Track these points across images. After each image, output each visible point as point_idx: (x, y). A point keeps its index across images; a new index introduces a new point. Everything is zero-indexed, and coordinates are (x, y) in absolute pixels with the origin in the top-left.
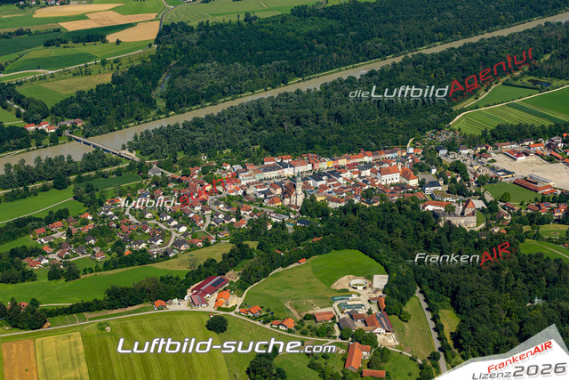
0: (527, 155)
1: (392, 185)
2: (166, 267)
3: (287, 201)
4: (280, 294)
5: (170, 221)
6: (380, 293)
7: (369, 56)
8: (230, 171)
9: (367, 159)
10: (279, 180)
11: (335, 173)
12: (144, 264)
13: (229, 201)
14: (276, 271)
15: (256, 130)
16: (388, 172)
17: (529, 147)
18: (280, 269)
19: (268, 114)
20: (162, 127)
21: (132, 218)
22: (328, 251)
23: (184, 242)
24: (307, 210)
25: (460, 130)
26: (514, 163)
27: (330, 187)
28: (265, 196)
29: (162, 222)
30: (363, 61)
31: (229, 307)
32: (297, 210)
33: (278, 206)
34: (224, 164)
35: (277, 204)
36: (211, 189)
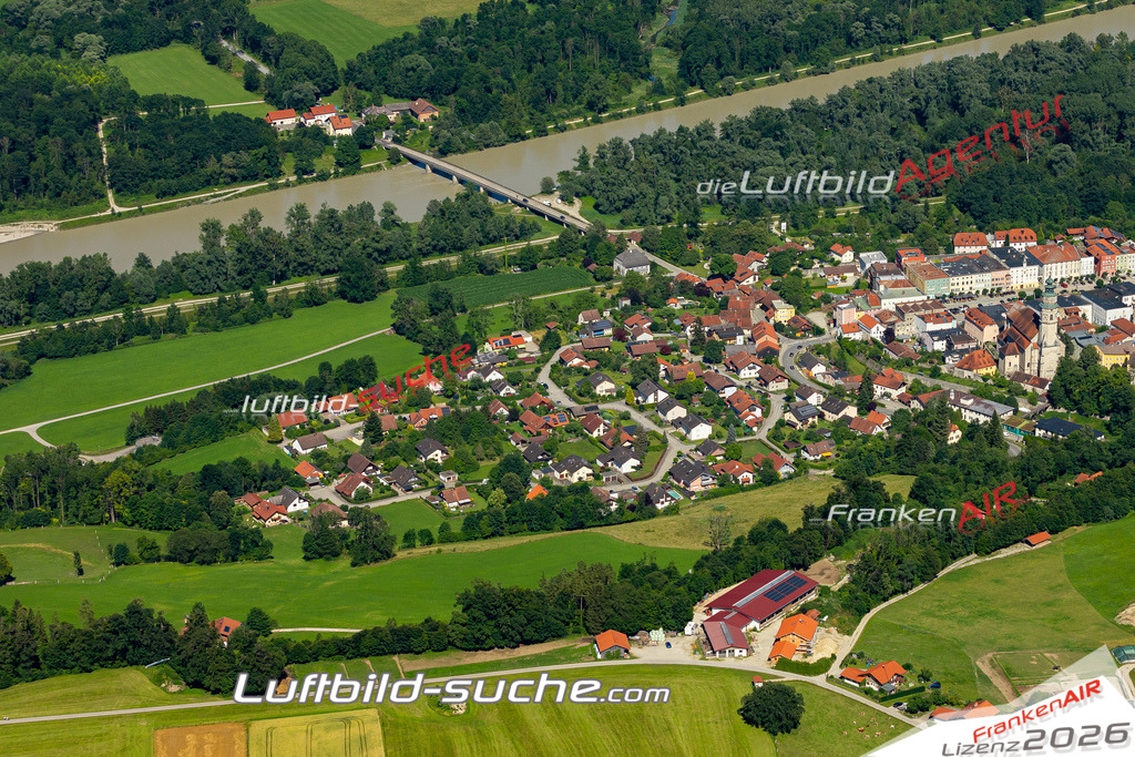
2: (641, 538)
3: (1012, 363)
4: (962, 632)
5: (664, 407)
8: (852, 269)
10: (996, 301)
12: (582, 526)
13: (842, 355)
14: (960, 564)
15: (934, 150)
18: (972, 560)
19: (977, 106)
20: (662, 131)
21: (556, 394)
22: (1119, 514)
23: (700, 469)
24: (1069, 392)
28: (950, 346)
29: (641, 408)
31: (812, 660)
32: (1040, 391)
33: (985, 378)
34: (836, 247)
35: (983, 372)
36: (793, 320)
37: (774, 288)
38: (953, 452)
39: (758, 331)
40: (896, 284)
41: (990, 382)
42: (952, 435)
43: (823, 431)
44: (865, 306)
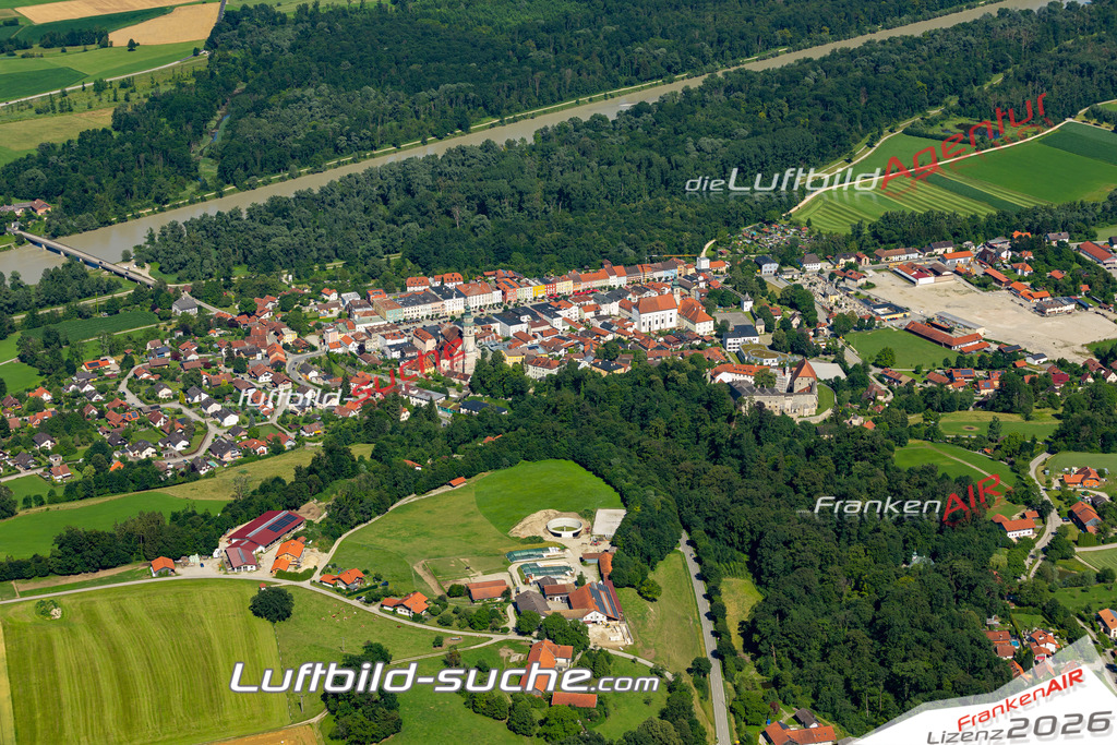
0: (937, 274)
1: (660, 333)
2: (188, 494)
3: (445, 364)
4: (405, 547)
5: (206, 404)
6: (606, 545)
7: (638, 74)
8: (337, 305)
9: (616, 281)
10: (435, 323)
11: (548, 308)
12: (147, 488)
13: (329, 364)
14: (404, 501)
15: (394, 222)
16: (653, 306)
17: (943, 258)
18: (413, 498)
19: (422, 190)
20: (205, 215)
21: (131, 399)
22: (513, 463)
23: (231, 446)
24: (483, 383)
25: (809, 223)
26: (910, 290)
27: (535, 337)
28: (403, 354)
29: (190, 406)
30: (626, 84)
31: (300, 571)
32: (464, 383)
33: (427, 376)
34: (326, 290)
35: (426, 371)
36: (296, 341)
37: (283, 320)
38: (403, 426)
39: (271, 349)
40: (366, 314)
41: (430, 378)
42: (403, 415)
43: (315, 416)
44: (344, 330)
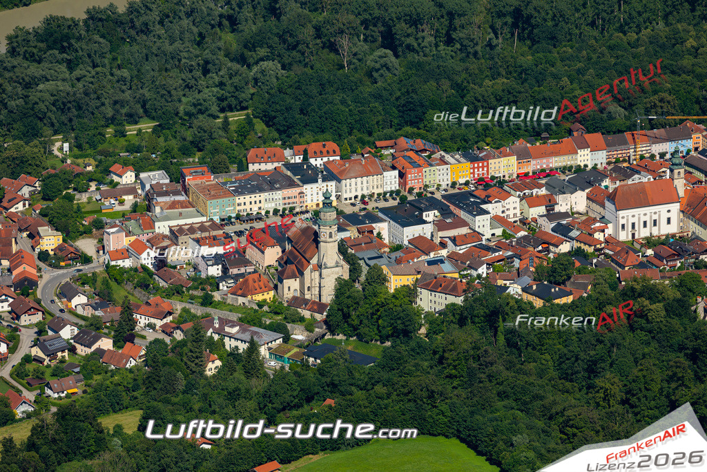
1: (649, 242)
3: (291, 287)
8: (132, 191)
9: (589, 158)
11: (469, 199)
15: (242, 60)
19: (294, 9)
27: (443, 245)
32: (319, 317)
33: (260, 305)
34: (116, 168)
35: (259, 297)
36: (60, 248)
37: (44, 214)
38: (208, 384)
39: (18, 260)
40: (173, 205)
41: (266, 308)
42: (210, 365)
43: (72, 366)
44: (137, 230)
